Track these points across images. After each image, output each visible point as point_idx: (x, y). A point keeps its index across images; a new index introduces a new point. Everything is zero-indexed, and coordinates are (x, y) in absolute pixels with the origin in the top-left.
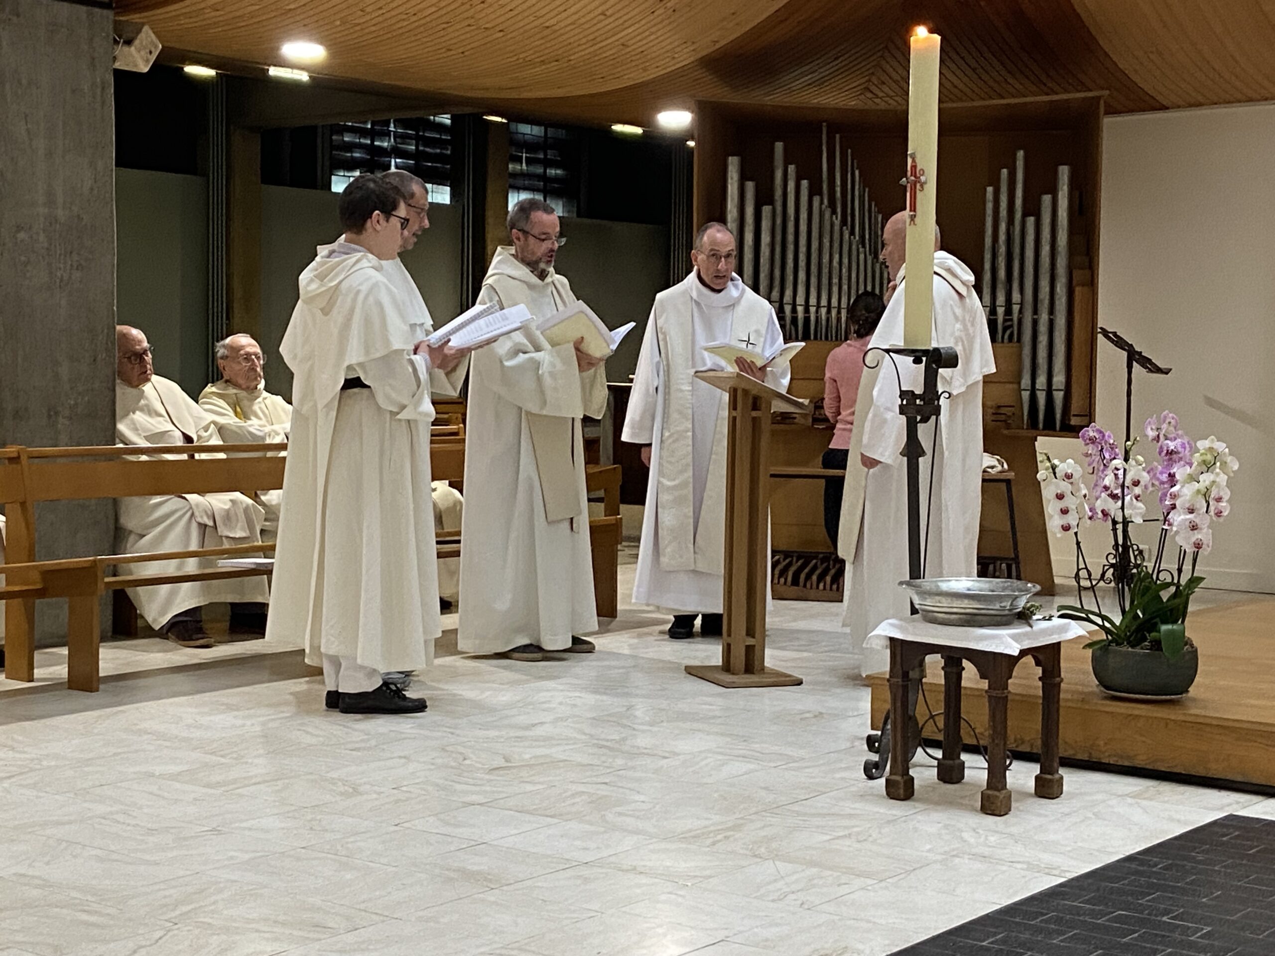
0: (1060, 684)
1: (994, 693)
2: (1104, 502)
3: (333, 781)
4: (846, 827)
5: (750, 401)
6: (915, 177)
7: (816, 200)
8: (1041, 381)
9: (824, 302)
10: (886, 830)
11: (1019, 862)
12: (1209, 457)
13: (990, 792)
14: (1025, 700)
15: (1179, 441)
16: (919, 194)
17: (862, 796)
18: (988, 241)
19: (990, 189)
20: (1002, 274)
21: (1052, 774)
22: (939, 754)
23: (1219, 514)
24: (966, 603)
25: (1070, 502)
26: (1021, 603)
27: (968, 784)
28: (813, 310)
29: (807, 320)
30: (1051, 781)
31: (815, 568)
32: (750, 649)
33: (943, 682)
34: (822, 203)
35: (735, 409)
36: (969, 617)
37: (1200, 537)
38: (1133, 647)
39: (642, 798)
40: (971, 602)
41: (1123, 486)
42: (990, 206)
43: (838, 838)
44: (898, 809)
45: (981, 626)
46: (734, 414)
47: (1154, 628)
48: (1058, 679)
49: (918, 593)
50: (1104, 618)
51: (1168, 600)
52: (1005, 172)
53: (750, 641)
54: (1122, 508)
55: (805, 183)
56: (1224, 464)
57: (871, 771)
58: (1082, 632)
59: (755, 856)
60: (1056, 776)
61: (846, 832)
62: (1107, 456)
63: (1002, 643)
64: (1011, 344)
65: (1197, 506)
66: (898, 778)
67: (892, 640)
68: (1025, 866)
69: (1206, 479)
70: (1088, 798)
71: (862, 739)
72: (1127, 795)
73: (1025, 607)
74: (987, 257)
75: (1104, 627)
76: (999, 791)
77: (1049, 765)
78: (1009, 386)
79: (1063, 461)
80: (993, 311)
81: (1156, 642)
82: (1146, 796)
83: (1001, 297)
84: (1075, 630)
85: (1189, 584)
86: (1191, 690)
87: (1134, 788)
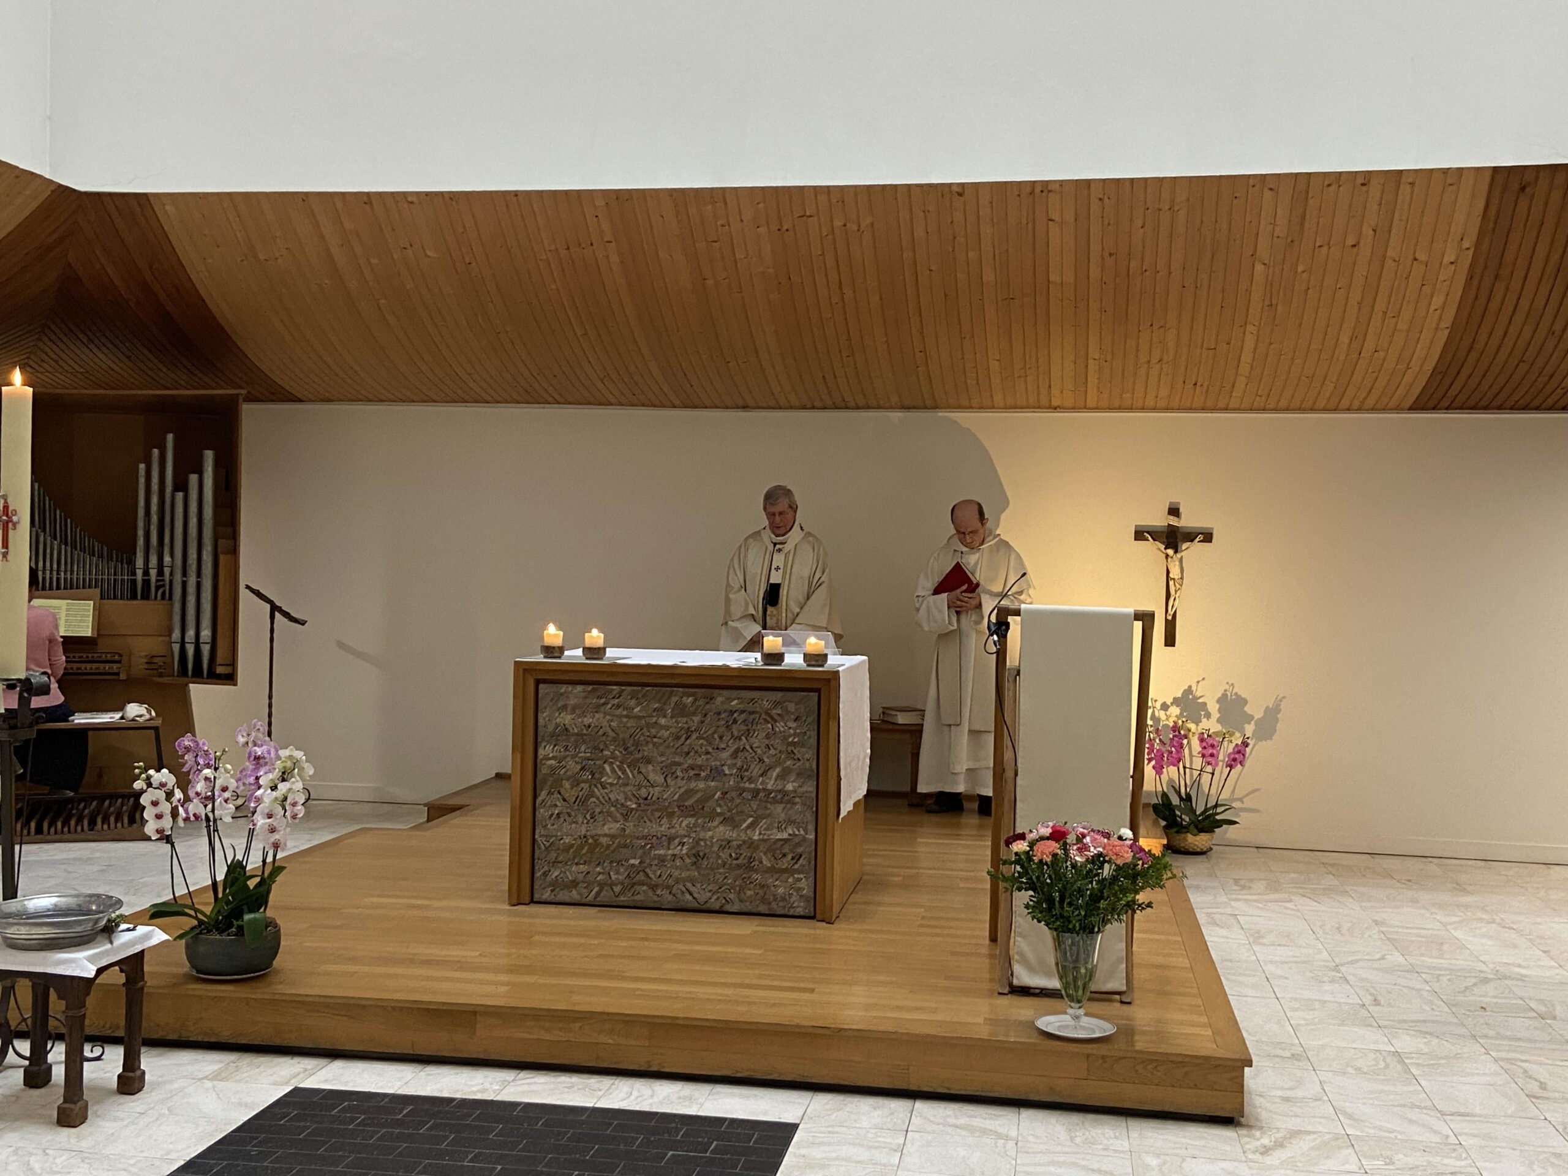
0: (142, 988)
1: (70, 1014)
2: (196, 807)
6: (7, 515)
8: (191, 633)
12: (289, 764)
13: (67, 1105)
15: (265, 748)
16: (11, 532)
18: (141, 512)
19: (142, 466)
20: (154, 540)
21: (133, 1071)
23: (294, 817)
24: (45, 930)
25: (164, 808)
27: (53, 1086)
30: (131, 1077)
36: (48, 942)
37: (277, 837)
38: (221, 932)
40: (50, 928)
41: (213, 791)
42: (142, 480)
45: (61, 948)
47: (239, 915)
48: (142, 983)
50: (196, 911)
51: (255, 887)
52: (156, 451)
54: (213, 811)
56: (302, 769)
58: (166, 937)
60: (138, 1073)
62: (201, 762)
63: (79, 966)
64: (162, 602)
65: (275, 812)
69: (283, 787)
70: (168, 1087)
72: (206, 1078)
73: (109, 920)
74: (141, 524)
75: (196, 918)
76: (75, 1103)
77: (131, 1063)
78: (161, 639)
79: (158, 771)
80: (146, 573)
81: (240, 928)
82: (224, 1075)
83: (153, 560)
84: (159, 936)
85: (271, 874)
86: (276, 963)
87: (216, 1067)
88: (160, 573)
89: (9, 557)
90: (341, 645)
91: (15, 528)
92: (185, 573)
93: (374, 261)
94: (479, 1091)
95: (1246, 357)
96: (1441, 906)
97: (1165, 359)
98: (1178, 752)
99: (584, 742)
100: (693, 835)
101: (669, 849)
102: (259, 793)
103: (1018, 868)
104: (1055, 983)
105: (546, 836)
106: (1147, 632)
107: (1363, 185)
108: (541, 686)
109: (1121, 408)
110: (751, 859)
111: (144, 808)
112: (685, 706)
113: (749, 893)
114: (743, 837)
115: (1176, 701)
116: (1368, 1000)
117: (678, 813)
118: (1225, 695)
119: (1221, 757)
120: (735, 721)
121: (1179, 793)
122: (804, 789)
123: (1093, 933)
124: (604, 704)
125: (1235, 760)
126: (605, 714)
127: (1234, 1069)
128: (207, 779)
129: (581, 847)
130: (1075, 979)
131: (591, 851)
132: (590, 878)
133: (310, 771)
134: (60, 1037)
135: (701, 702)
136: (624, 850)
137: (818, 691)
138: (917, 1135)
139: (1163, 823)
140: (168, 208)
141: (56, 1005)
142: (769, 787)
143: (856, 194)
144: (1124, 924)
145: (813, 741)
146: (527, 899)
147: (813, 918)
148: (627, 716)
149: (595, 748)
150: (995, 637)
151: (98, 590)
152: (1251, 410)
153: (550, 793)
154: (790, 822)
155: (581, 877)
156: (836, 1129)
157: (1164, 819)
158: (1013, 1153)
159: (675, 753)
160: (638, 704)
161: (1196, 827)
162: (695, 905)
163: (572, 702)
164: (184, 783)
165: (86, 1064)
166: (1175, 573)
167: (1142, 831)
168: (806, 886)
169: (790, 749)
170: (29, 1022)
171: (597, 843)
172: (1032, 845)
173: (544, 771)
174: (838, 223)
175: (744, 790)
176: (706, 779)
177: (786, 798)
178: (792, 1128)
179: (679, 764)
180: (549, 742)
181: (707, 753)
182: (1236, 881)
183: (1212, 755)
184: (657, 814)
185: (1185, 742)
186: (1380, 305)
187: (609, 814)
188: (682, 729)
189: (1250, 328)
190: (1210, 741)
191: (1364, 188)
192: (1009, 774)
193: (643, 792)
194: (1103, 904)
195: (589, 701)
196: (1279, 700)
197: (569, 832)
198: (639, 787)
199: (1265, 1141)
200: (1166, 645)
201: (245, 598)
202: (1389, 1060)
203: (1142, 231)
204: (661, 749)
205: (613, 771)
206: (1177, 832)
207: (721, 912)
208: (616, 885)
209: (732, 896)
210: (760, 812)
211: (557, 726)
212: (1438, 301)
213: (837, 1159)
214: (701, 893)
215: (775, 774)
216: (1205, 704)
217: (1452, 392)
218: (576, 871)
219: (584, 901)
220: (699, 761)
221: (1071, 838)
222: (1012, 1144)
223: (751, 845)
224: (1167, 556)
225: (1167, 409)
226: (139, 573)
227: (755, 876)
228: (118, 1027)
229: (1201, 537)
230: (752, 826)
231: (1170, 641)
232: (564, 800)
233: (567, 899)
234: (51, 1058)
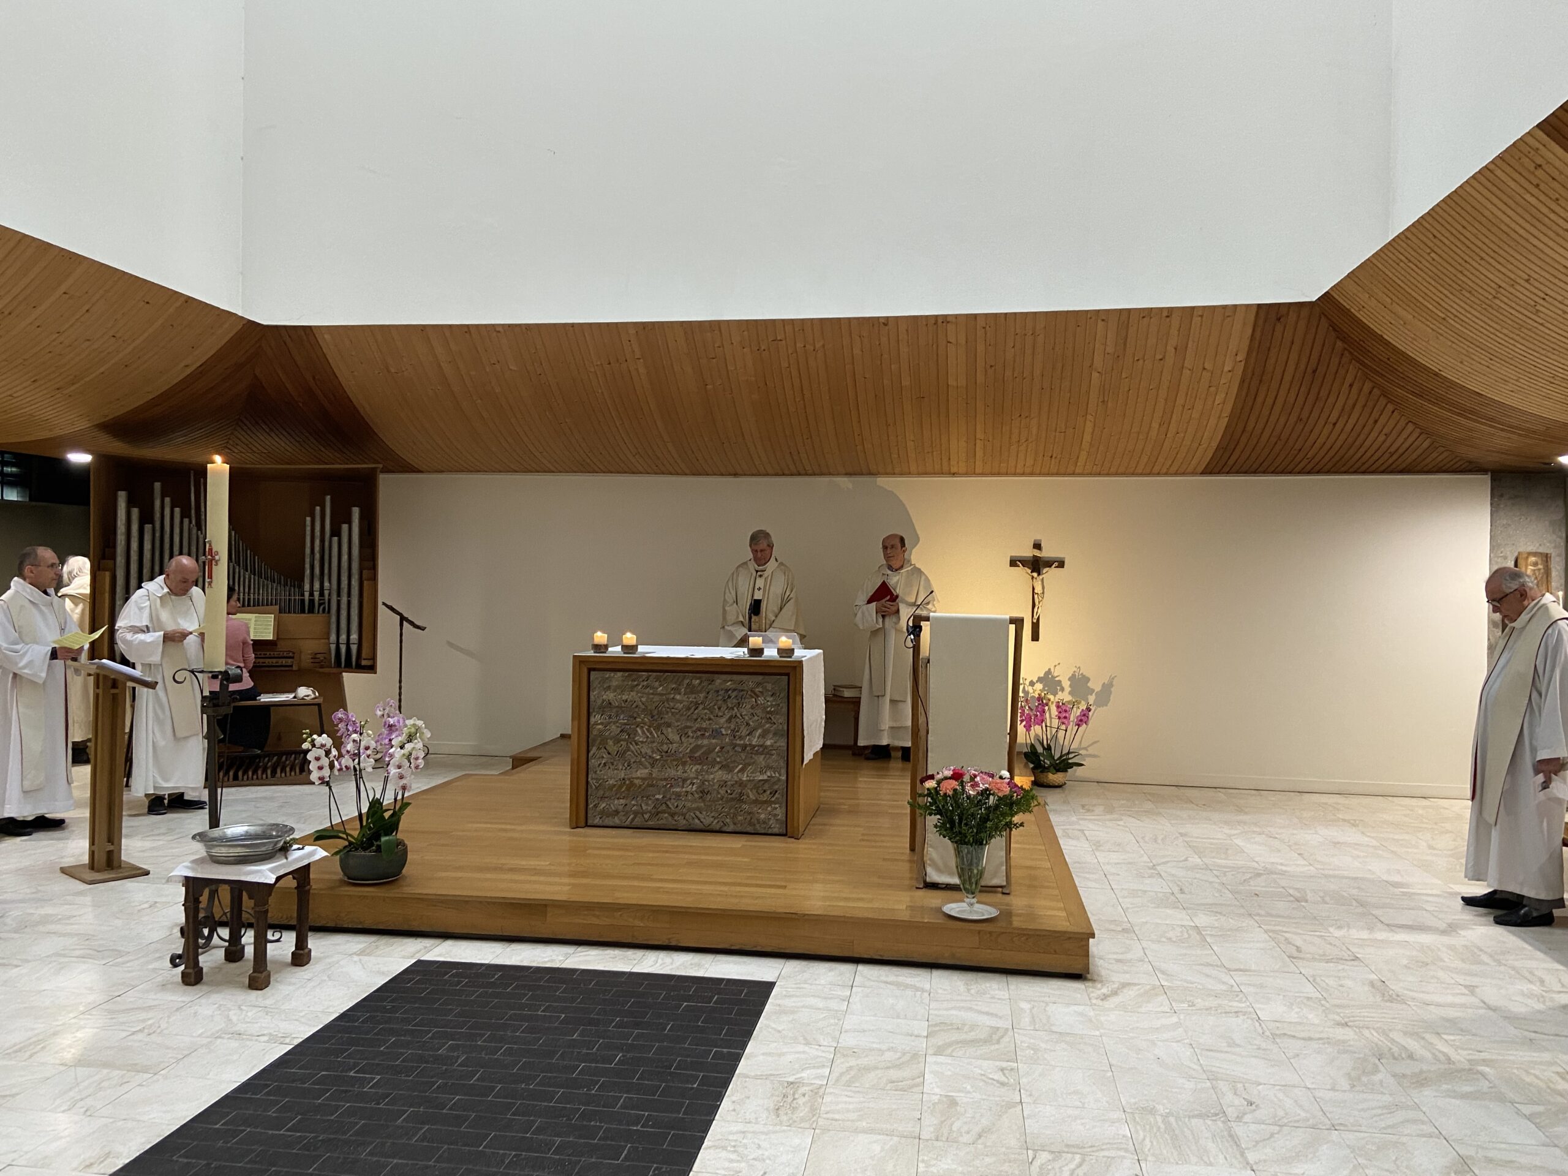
0: (309, 890)
1: (257, 909)
2: (347, 760)
4: (143, 1021)
5: (110, 684)
6: (212, 556)
7: (186, 521)
8: (343, 637)
10: (172, 1019)
11: (264, 1035)
12: (413, 730)
13: (255, 974)
15: (396, 718)
16: (214, 568)
17: (163, 986)
18: (308, 551)
19: (308, 519)
20: (317, 571)
21: (303, 949)
23: (417, 767)
25: (324, 762)
26: (281, 843)
27: (243, 961)
30: (301, 954)
32: (110, 853)
34: (190, 522)
35: (98, 688)
36: (241, 858)
37: (404, 782)
38: (365, 849)
41: (359, 750)
42: (308, 529)
43: (134, 1033)
44: (187, 994)
45: (251, 862)
46: (98, 691)
47: (378, 838)
48: (308, 887)
50: (347, 835)
51: (389, 818)
52: (318, 508)
53: (110, 847)
54: (359, 764)
55: (177, 510)
56: (422, 734)
57: (174, 961)
60: (306, 951)
62: (351, 729)
63: (265, 874)
64: (323, 615)
65: (403, 764)
66: (190, 970)
67: (187, 878)
69: (409, 747)
70: (328, 960)
72: (355, 953)
73: (285, 843)
74: (307, 560)
75: (347, 840)
76: (261, 973)
77: (301, 944)
78: (323, 641)
79: (320, 735)
80: (311, 594)
81: (379, 847)
82: (368, 951)
83: (317, 586)
84: (319, 853)
85: (400, 808)
86: (404, 871)
87: (361, 946)
88: (322, 594)
89: (213, 585)
90: (450, 644)
91: (217, 565)
92: (339, 595)
93: (473, 373)
94: (549, 961)
95: (1087, 437)
96: (1226, 823)
97: (1030, 440)
98: (1041, 715)
99: (623, 712)
100: (700, 777)
101: (683, 787)
102: (391, 751)
103: (929, 799)
104: (955, 880)
105: (596, 779)
106: (1019, 632)
107: (1167, 317)
108: (592, 673)
109: (999, 474)
110: (741, 795)
111: (310, 762)
112: (694, 686)
113: (740, 818)
114: (736, 778)
115: (1040, 680)
116: (1176, 890)
117: (690, 762)
118: (1074, 675)
119: (1071, 719)
120: (729, 697)
121: (1042, 744)
122: (778, 744)
123: (981, 844)
124: (637, 685)
125: (1081, 720)
126: (638, 692)
127: (1082, 940)
128: (354, 741)
129: (621, 787)
130: (970, 878)
131: (628, 789)
132: (628, 808)
133: (429, 736)
134: (250, 926)
135: (705, 684)
136: (651, 788)
137: (788, 675)
138: (860, 989)
139: (1032, 766)
140: (327, 336)
141: (247, 903)
142: (754, 743)
143: (812, 325)
144: (1004, 838)
145: (785, 710)
146: (583, 824)
147: (785, 835)
148: (652, 694)
149: (631, 717)
150: (912, 637)
151: (278, 607)
152: (1090, 474)
153: (599, 749)
154: (771, 768)
155: (621, 808)
156: (802, 985)
157: (1032, 763)
158: (927, 1001)
159: (687, 720)
160: (660, 686)
161: (1055, 768)
162: (701, 827)
163: (614, 683)
164: (338, 744)
165: (269, 945)
166: (1038, 589)
167: (1017, 771)
168: (780, 812)
169: (768, 716)
170: (228, 915)
171: (632, 784)
172: (939, 783)
173: (595, 732)
174: (799, 345)
175: (736, 745)
176: (709, 737)
177: (765, 750)
178: (770, 985)
179: (691, 727)
180: (598, 713)
181: (710, 719)
182: (1083, 806)
183: (1065, 718)
184: (675, 763)
185: (1046, 708)
186: (1180, 401)
187: (641, 763)
188: (692, 702)
189: (1089, 417)
190: (1064, 708)
191: (1168, 319)
192: (922, 733)
193: (665, 748)
194: (989, 824)
195: (626, 683)
196: (1112, 679)
197: (613, 776)
198: (662, 743)
199: (1104, 990)
200: (1033, 640)
201: (382, 611)
202: (1191, 932)
203: (1013, 350)
204: (677, 716)
205: (643, 732)
206: (1042, 772)
207: (720, 832)
208: (646, 813)
209: (728, 820)
210: (747, 761)
211: (604, 701)
212: (1219, 398)
213: (803, 1007)
214: (707, 820)
215: (757, 734)
216: (1060, 681)
217: (1231, 462)
218: (618, 803)
219: (623, 825)
220: (704, 725)
221: (966, 778)
222: (926, 994)
223: (741, 784)
224: (1033, 577)
225: (1032, 474)
226: (307, 594)
227: (744, 806)
228: (291, 917)
229: (1056, 564)
230: (742, 770)
231: (1035, 637)
232: (609, 753)
233: (611, 824)
234: (244, 940)
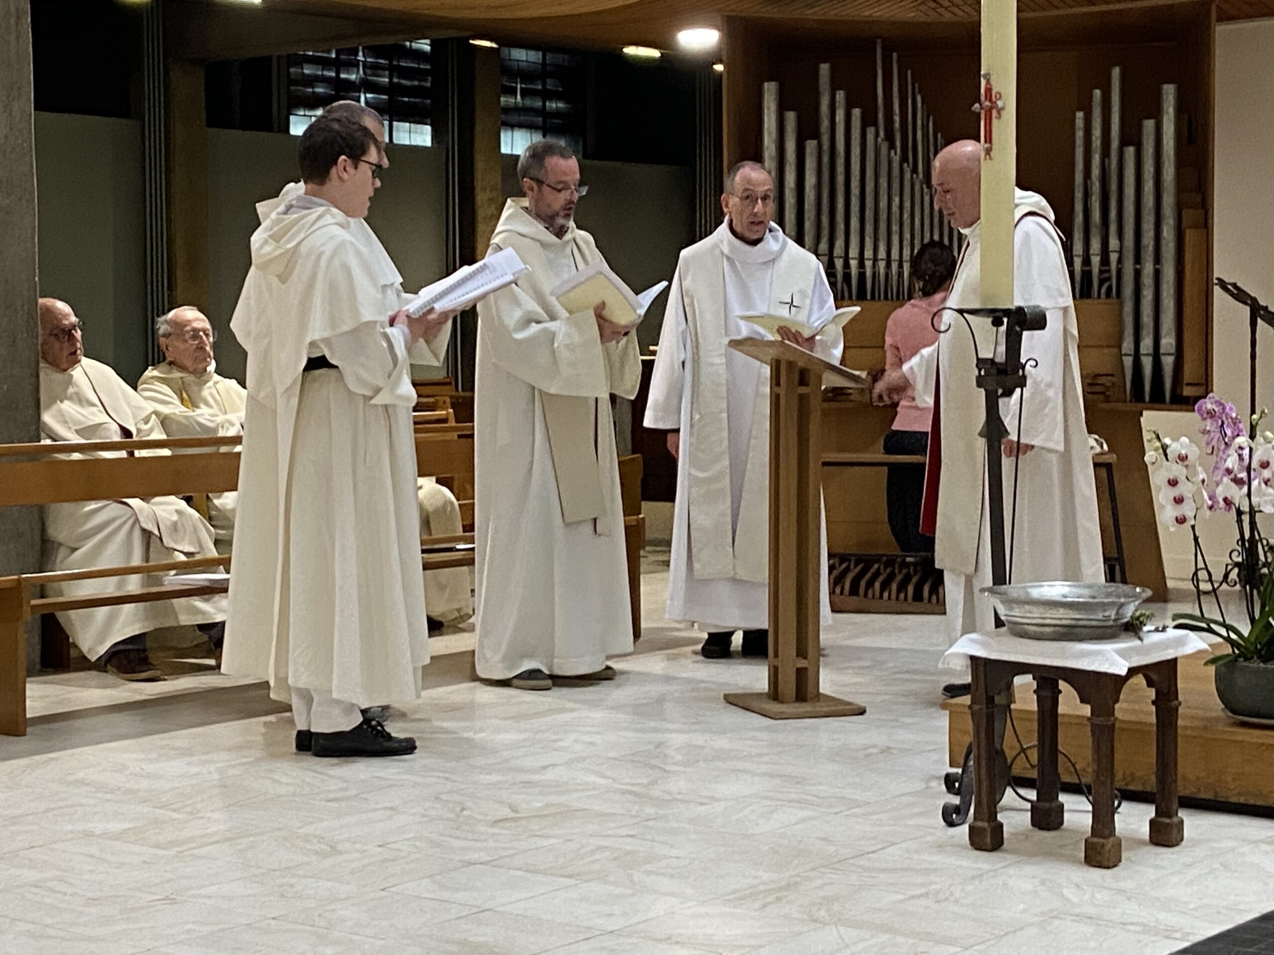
0: (1177, 709)
1: (1098, 720)
2: (1226, 489)
3: (306, 839)
4: (923, 885)
5: (797, 375)
6: (991, 101)
7: (871, 131)
8: (1147, 344)
9: (882, 254)
10: (969, 888)
11: (1132, 924)
13: (1095, 840)
14: (1136, 729)
16: (995, 121)
17: (940, 847)
18: (1079, 177)
19: (1080, 115)
20: (1096, 216)
21: (1170, 817)
22: (1032, 795)
24: (1061, 613)
25: (1184, 488)
26: (1129, 611)
27: (1067, 830)
28: (868, 264)
29: (862, 276)
30: (1168, 825)
31: (877, 574)
32: (801, 673)
33: (1035, 707)
34: (877, 134)
35: (778, 384)
36: (1065, 630)
38: (1264, 662)
39: (674, 852)
40: (1067, 611)
42: (1080, 134)
43: (912, 897)
44: (984, 861)
45: (1080, 640)
46: (776, 389)
48: (1176, 702)
49: (1002, 602)
52: (1097, 93)
53: (802, 663)
55: (856, 112)
57: (951, 816)
58: (1204, 646)
59: (815, 921)
60: (1175, 820)
61: (923, 890)
63: (1107, 660)
64: (1108, 301)
66: (985, 825)
67: (973, 658)
68: (1139, 928)
70: (1214, 845)
71: (938, 778)
73: (1133, 614)
74: (1079, 195)
76: (1106, 838)
77: (1166, 806)
78: (1106, 351)
83: (1096, 245)
84: (1193, 642)
88: (1105, 261)
89: (993, 154)
91: (999, 116)
92: (1138, 259)
201: (1220, 299)
226: (1078, 262)
